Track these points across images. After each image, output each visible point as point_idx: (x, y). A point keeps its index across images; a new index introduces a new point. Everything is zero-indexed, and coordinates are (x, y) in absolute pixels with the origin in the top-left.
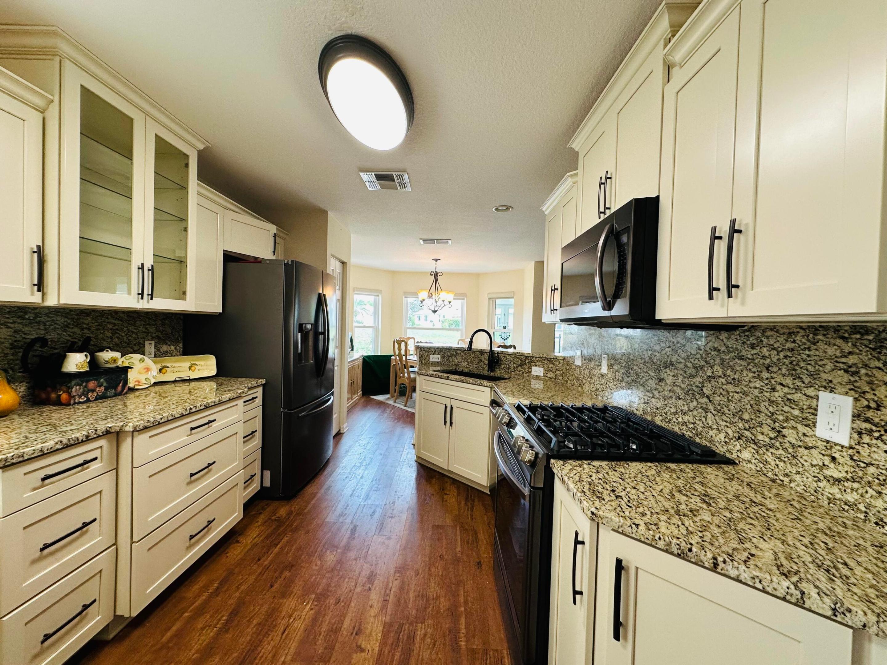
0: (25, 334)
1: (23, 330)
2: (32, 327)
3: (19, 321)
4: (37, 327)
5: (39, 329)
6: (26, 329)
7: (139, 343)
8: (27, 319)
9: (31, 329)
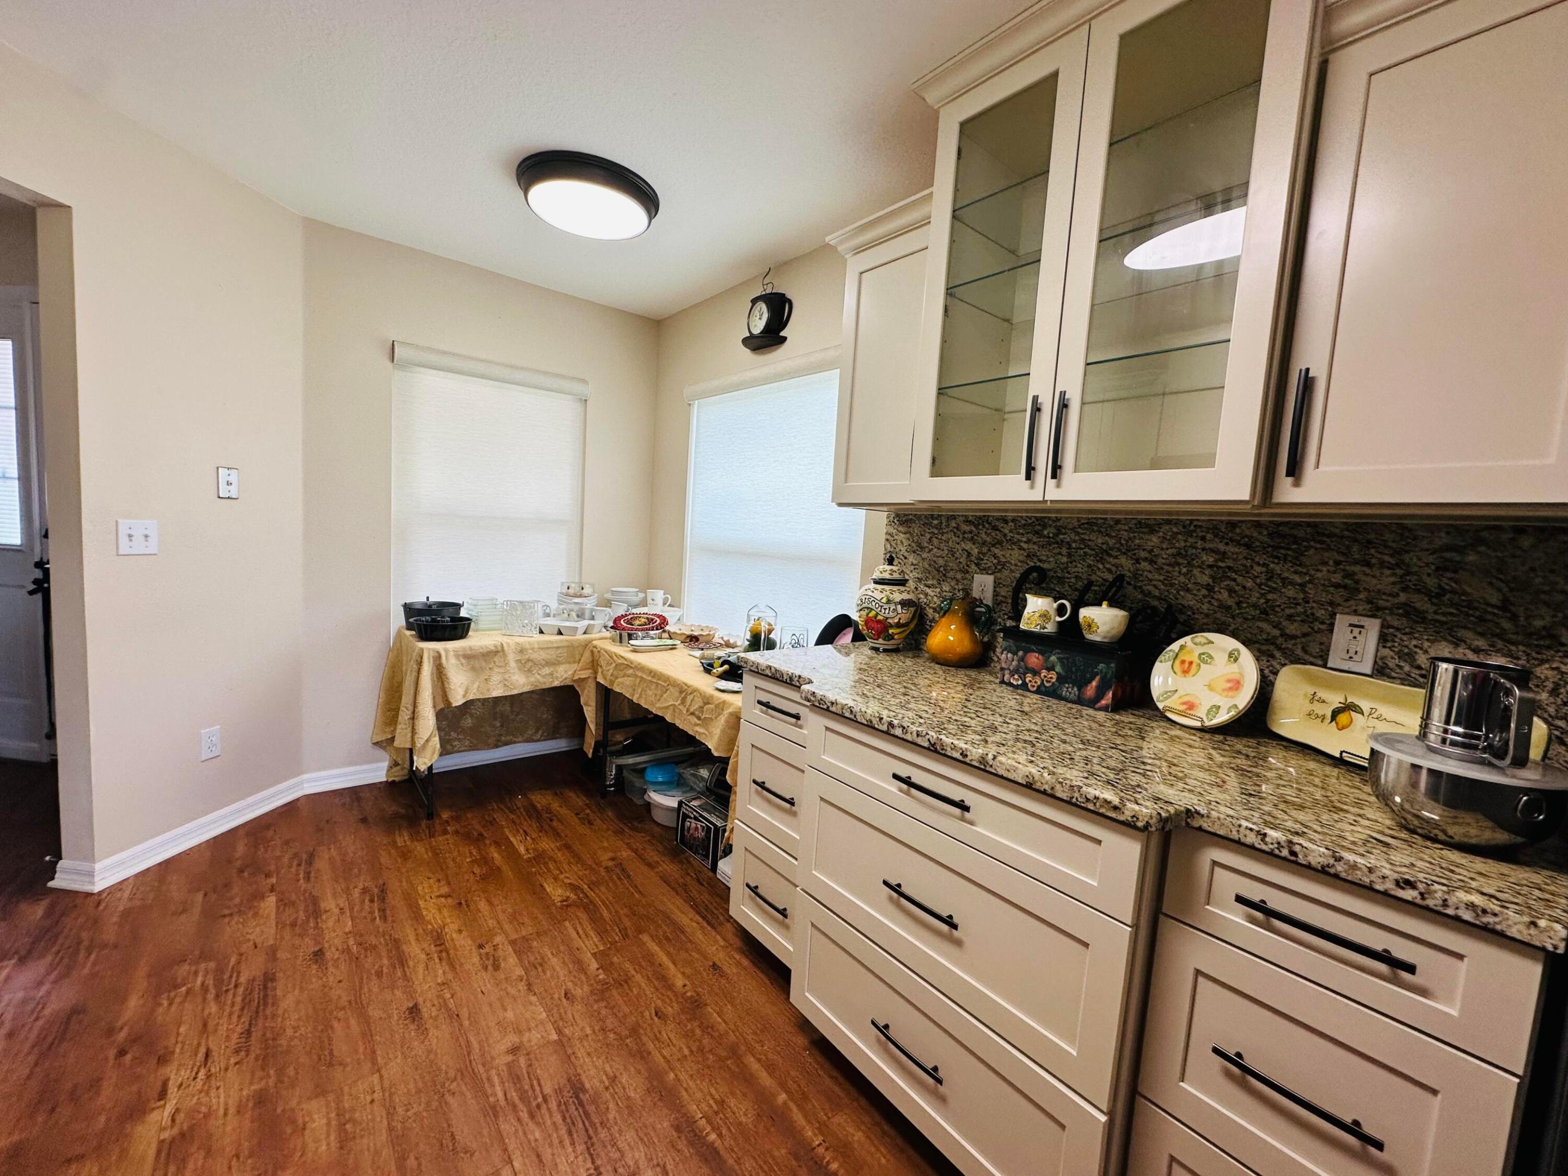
0: (1040, 561)
1: (1038, 554)
2: (1049, 551)
3: (1035, 539)
4: (1057, 551)
5: (1060, 554)
6: (1043, 553)
7: (1310, 618)
8: (1045, 536)
9: (1050, 554)
